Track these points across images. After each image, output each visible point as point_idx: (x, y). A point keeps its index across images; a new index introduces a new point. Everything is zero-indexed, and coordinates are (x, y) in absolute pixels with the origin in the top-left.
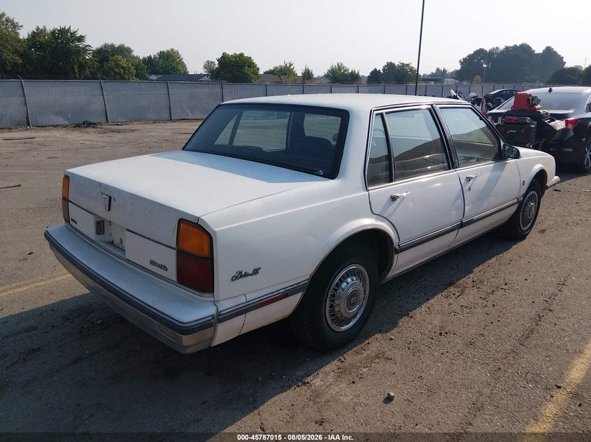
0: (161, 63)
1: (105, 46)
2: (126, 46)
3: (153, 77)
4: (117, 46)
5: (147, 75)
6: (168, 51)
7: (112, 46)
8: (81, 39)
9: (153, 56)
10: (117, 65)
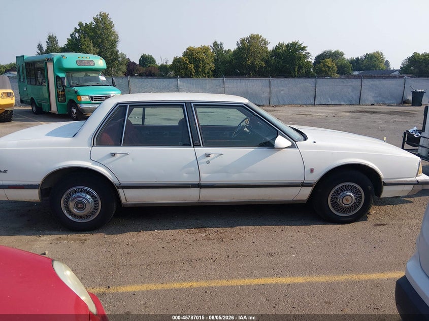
0: (365, 62)
1: (325, 52)
2: (340, 51)
3: (356, 73)
4: (333, 51)
5: (351, 72)
6: (374, 53)
7: (330, 51)
8: (304, 49)
9: (360, 58)
10: (325, 65)
